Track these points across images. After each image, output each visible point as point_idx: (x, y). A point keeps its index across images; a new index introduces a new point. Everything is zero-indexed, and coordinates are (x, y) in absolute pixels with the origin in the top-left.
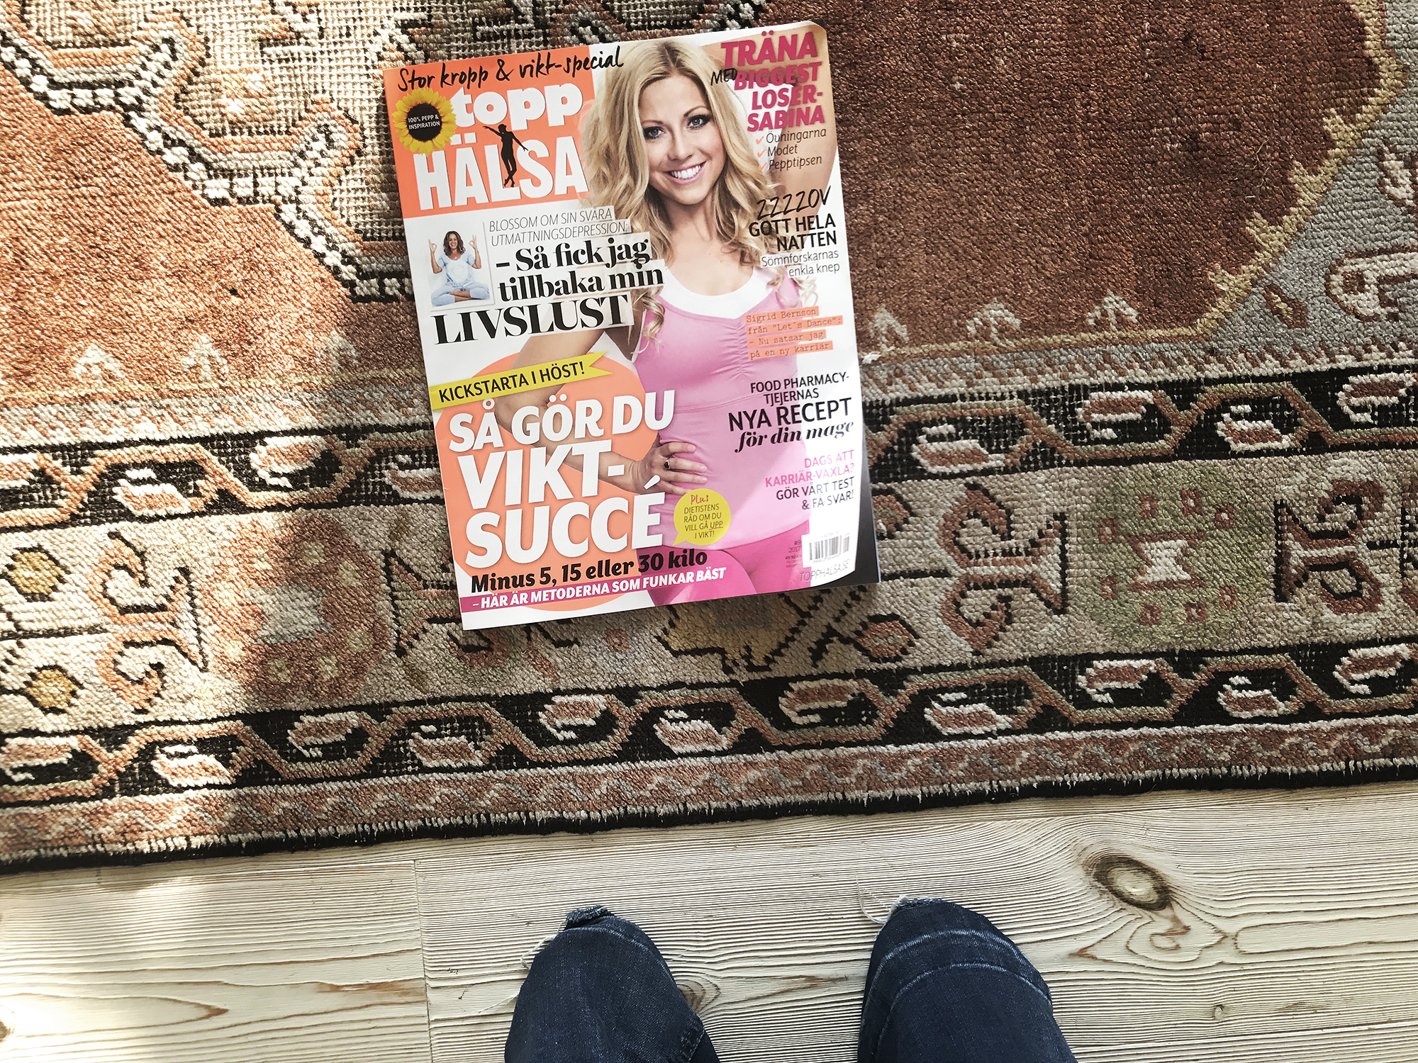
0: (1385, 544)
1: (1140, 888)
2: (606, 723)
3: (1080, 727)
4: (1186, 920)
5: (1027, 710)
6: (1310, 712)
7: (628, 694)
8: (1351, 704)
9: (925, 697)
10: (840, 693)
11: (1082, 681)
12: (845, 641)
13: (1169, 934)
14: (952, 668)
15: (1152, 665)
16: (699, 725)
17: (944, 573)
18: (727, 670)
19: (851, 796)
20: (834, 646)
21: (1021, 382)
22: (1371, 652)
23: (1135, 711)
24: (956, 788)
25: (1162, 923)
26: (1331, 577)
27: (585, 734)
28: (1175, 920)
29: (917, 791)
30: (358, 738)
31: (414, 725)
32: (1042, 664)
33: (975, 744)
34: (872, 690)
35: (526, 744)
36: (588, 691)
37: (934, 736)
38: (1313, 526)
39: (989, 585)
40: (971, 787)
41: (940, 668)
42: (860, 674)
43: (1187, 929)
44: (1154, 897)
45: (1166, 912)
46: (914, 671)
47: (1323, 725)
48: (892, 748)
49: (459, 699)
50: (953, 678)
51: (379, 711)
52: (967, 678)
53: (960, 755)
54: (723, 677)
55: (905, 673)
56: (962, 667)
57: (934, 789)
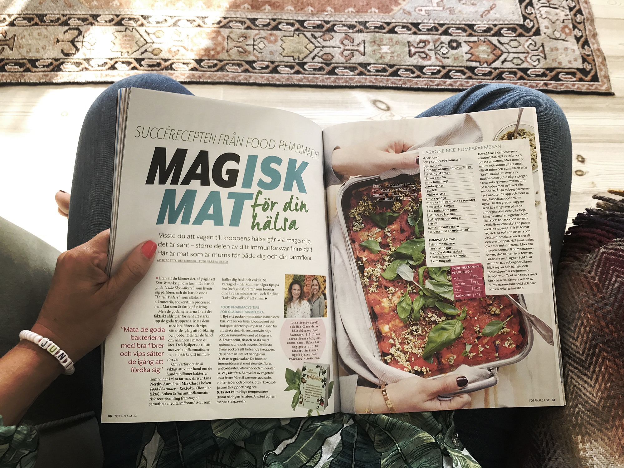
0: (431, 50)
1: (384, 107)
2: (267, 67)
3: (368, 75)
4: (394, 113)
5: (357, 72)
6: (418, 77)
7: (273, 62)
8: (427, 76)
9: (335, 68)
10: (317, 66)
11: (368, 68)
12: (319, 57)
13: (390, 116)
14: (341, 63)
15: (384, 66)
16: (287, 69)
17: (340, 48)
18: (294, 60)
19: (319, 84)
20: (317, 58)
21: (356, 20)
22: (431, 68)
23: (380, 74)
24: (341, 84)
25: (388, 113)
26: (421, 54)
27: (263, 68)
28: (391, 113)
29: (333, 84)
30: (215, 65)
31: (227, 64)
32: (360, 64)
33: (345, 77)
34: (324, 66)
35: (250, 69)
36: (264, 61)
37: (337, 74)
38: (416, 46)
39: (349, 50)
40: (344, 84)
41: (339, 63)
42: (322, 63)
43: (394, 116)
44: (386, 109)
45: (389, 112)
46: (333, 63)
47: (421, 79)
48: (328, 76)
49: (238, 60)
50: (341, 65)
51: (221, 61)
52: (345, 65)
53: (342, 78)
54: (292, 61)
55: (331, 64)
56: (343, 63)
57: (336, 84)
